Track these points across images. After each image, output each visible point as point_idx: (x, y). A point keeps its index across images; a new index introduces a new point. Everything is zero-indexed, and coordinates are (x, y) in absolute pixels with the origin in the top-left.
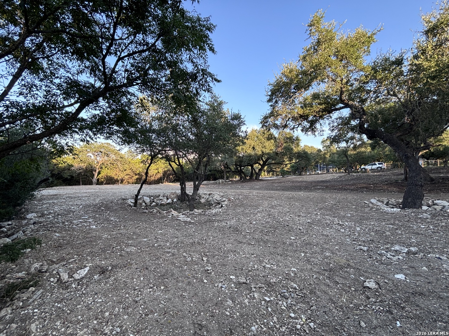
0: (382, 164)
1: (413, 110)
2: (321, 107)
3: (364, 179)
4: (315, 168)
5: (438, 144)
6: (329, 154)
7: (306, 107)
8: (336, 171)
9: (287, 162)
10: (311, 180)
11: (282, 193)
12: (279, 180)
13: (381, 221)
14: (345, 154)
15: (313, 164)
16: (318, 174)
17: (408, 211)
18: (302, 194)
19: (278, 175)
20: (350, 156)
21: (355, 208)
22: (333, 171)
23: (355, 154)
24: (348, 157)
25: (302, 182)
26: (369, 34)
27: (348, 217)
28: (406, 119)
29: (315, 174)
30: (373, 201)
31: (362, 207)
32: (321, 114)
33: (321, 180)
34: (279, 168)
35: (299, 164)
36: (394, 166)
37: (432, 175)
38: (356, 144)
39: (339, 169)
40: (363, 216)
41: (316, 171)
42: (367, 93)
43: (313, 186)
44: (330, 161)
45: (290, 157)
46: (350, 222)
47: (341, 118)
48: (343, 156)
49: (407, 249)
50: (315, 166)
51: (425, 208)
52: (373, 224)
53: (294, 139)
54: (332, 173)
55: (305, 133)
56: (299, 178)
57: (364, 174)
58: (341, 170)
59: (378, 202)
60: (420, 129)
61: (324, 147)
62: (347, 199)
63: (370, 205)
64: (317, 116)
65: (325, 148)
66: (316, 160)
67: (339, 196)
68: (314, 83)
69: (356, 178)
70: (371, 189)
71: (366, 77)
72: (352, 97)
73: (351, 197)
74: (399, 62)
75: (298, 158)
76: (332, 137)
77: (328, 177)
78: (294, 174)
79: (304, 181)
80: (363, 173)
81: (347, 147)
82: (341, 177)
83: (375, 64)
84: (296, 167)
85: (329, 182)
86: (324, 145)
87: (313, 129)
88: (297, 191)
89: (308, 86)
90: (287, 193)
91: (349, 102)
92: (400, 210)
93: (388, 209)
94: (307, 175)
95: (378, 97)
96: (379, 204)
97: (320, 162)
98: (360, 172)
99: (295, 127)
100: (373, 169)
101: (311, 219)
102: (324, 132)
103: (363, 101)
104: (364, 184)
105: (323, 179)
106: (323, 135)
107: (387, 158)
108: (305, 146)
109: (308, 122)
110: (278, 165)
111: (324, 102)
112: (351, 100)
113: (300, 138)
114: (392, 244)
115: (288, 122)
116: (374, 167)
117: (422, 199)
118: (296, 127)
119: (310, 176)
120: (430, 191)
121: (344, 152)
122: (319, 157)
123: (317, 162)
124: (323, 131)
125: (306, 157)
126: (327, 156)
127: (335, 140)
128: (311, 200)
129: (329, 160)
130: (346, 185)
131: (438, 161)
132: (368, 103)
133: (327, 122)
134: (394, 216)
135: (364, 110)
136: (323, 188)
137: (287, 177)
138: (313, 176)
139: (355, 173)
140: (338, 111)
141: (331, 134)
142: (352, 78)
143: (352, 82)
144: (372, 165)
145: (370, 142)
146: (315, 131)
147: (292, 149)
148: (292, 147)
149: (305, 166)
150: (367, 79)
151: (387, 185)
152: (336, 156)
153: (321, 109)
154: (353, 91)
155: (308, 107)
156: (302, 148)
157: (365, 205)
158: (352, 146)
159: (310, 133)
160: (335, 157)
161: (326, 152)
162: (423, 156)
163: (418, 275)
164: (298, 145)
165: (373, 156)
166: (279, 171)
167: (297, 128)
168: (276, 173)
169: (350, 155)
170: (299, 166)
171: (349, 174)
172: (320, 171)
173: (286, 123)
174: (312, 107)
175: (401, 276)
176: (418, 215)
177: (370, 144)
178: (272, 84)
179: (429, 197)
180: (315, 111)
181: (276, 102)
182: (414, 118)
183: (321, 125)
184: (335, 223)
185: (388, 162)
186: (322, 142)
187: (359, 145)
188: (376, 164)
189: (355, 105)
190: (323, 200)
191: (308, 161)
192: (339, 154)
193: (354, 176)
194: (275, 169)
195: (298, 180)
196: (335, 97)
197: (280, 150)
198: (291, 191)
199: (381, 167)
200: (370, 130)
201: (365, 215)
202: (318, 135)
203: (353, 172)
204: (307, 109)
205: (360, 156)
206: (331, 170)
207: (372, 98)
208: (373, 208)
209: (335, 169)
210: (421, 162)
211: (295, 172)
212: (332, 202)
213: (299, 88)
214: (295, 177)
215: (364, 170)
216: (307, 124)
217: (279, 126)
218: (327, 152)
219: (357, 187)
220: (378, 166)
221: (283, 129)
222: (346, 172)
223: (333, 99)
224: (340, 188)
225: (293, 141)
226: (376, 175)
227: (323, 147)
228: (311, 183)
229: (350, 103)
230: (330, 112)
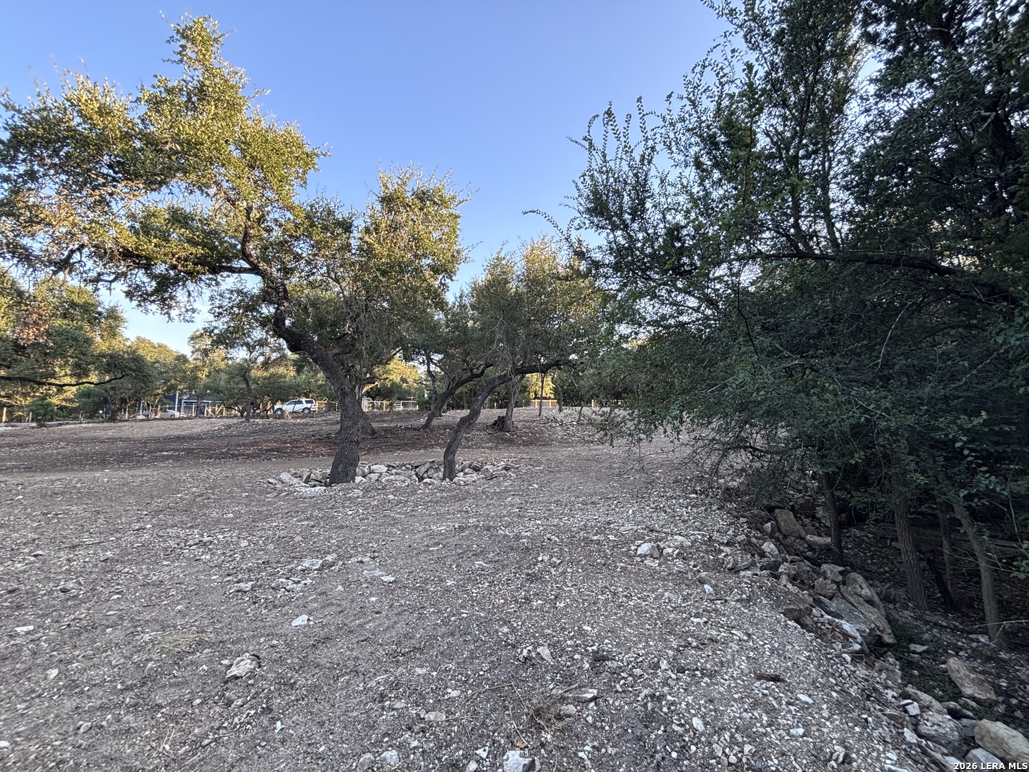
0: (311, 402)
1: (358, 315)
2: (193, 250)
3: (276, 431)
4: (163, 404)
5: (385, 376)
6: (207, 370)
7: (147, 234)
8: (221, 412)
9: (67, 380)
10: (146, 435)
11: (20, 480)
12: (17, 435)
13: (291, 516)
14: (244, 376)
15: (160, 391)
16: (172, 418)
17: (337, 487)
18: (104, 476)
19: (20, 419)
20: (255, 381)
21: (247, 496)
22: (214, 411)
23: (265, 378)
24: (251, 383)
25: (113, 440)
26: (308, 149)
27: (227, 522)
28: (348, 328)
29: (161, 419)
30: (285, 476)
31: (261, 493)
32: (190, 266)
33: (176, 434)
34: (25, 395)
35: (113, 388)
36: (330, 408)
37: (375, 425)
38: (269, 358)
39: (229, 408)
40: (260, 513)
41: (165, 411)
42: (295, 258)
43: (148, 452)
44: (206, 387)
45: (77, 365)
46: (230, 531)
47: (242, 293)
48: (238, 379)
49: (321, 562)
50: (166, 397)
51: (358, 479)
52: (276, 526)
53: (100, 314)
54: (209, 418)
55: (139, 305)
56: (104, 429)
57: (278, 421)
58: (233, 412)
59: (293, 478)
60: (363, 348)
61: (197, 351)
62: (234, 476)
63: (278, 486)
64: (179, 268)
65: (198, 355)
66: (169, 381)
67: (217, 472)
68: (178, 184)
69: (260, 430)
70: (285, 453)
71: (296, 227)
72: (268, 256)
73: (241, 471)
74: (347, 226)
75: (108, 371)
76: (216, 331)
77: (199, 426)
78: (92, 416)
79: (121, 439)
80: (276, 418)
81: (250, 360)
82: (229, 427)
83: (312, 209)
84: (98, 395)
85: (198, 439)
86: (197, 346)
87: (164, 300)
88: (90, 470)
89: (161, 183)
90: (43, 480)
91: (259, 262)
92: (324, 488)
93: (307, 489)
94: (135, 421)
95: (313, 274)
96: (295, 481)
97: (181, 387)
98: (271, 416)
99: (102, 277)
100: (295, 412)
101: (119, 546)
102: (195, 315)
103: (287, 272)
104: (276, 442)
105: (183, 433)
106: (192, 321)
107: (320, 393)
108: (138, 338)
109: (153, 277)
110: (23, 386)
111: (203, 241)
112: (264, 261)
113: (124, 316)
114: (301, 558)
115: (76, 257)
116: (299, 407)
117: (356, 466)
118: (106, 277)
119: (146, 423)
120: (369, 451)
121: (243, 371)
122: (179, 375)
123: (173, 388)
124: (194, 311)
125: (139, 370)
126: (202, 375)
127: (224, 339)
128: (131, 492)
129: (205, 385)
130: (239, 445)
131: (385, 402)
132: (294, 279)
133: (207, 293)
134: (315, 503)
135: (285, 291)
136: (178, 456)
137: (60, 425)
138: (155, 423)
139: (262, 417)
140: (236, 275)
141: (214, 324)
142: (271, 216)
143: (269, 224)
144: (296, 403)
145: (295, 357)
146: (170, 307)
147: (89, 341)
148: (90, 335)
149: (134, 395)
150: (297, 232)
151: (313, 442)
152: (224, 376)
153: (191, 254)
154: (271, 244)
155: (155, 237)
156: (128, 344)
157: (268, 487)
158: (261, 359)
159: (154, 307)
160: (220, 380)
161: (199, 363)
162: (368, 394)
163: (328, 605)
164: (112, 331)
165: (298, 386)
166: (27, 406)
167: (111, 282)
168: (10, 413)
169: (254, 379)
170: (112, 393)
171: (249, 422)
172: (179, 410)
173: (69, 257)
174: (168, 241)
175: (301, 620)
176: (348, 493)
177: (294, 361)
178: (19, 111)
179: (366, 460)
180: (173, 256)
181: (31, 175)
182: (357, 328)
183: (189, 295)
184: (190, 542)
185: (321, 399)
186: (192, 339)
187: (274, 360)
188: (301, 402)
189: (271, 274)
190: (171, 487)
191: (145, 382)
192: (232, 374)
193: (257, 424)
194: (9, 396)
195: (99, 434)
196: (233, 241)
197: (30, 335)
198: (66, 470)
199: (309, 409)
200: (294, 333)
201: (264, 508)
202: (176, 318)
203: (259, 416)
204: (150, 242)
205: (274, 384)
206: (210, 410)
207: (303, 271)
208: (282, 491)
209: (219, 407)
210: (366, 404)
211: (96, 411)
212: (194, 489)
213: (128, 169)
214: (91, 425)
215: (279, 412)
216: (146, 280)
217: (37, 257)
218: (203, 366)
219: (260, 450)
220: (306, 405)
221: (55, 273)
222: (242, 416)
223: (226, 242)
224: (223, 453)
225: (96, 318)
226: (299, 424)
227: (193, 352)
228: (145, 442)
229: (262, 265)
230: (215, 270)
